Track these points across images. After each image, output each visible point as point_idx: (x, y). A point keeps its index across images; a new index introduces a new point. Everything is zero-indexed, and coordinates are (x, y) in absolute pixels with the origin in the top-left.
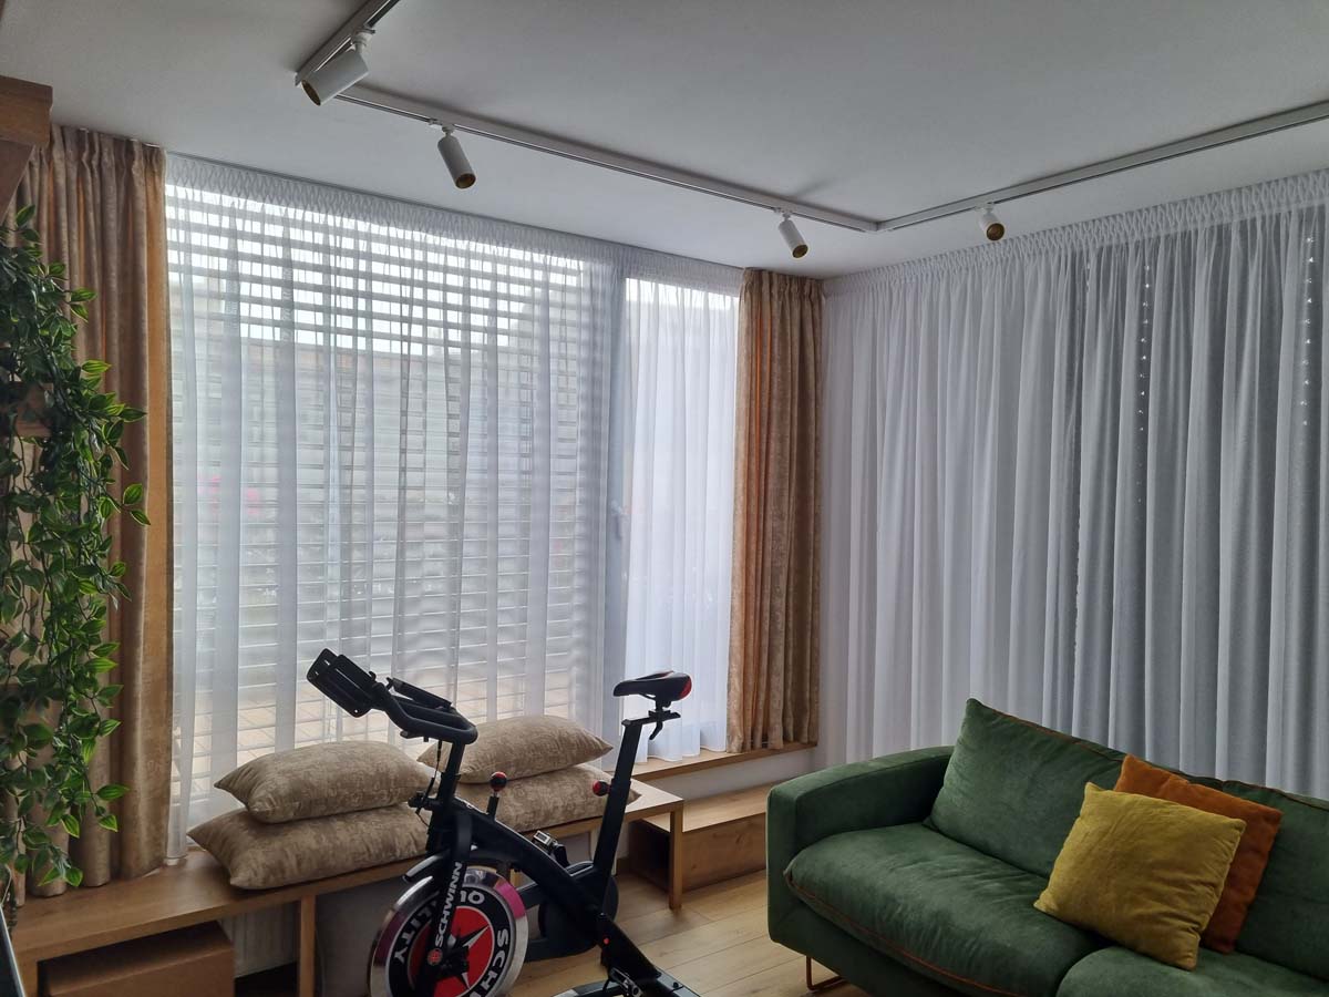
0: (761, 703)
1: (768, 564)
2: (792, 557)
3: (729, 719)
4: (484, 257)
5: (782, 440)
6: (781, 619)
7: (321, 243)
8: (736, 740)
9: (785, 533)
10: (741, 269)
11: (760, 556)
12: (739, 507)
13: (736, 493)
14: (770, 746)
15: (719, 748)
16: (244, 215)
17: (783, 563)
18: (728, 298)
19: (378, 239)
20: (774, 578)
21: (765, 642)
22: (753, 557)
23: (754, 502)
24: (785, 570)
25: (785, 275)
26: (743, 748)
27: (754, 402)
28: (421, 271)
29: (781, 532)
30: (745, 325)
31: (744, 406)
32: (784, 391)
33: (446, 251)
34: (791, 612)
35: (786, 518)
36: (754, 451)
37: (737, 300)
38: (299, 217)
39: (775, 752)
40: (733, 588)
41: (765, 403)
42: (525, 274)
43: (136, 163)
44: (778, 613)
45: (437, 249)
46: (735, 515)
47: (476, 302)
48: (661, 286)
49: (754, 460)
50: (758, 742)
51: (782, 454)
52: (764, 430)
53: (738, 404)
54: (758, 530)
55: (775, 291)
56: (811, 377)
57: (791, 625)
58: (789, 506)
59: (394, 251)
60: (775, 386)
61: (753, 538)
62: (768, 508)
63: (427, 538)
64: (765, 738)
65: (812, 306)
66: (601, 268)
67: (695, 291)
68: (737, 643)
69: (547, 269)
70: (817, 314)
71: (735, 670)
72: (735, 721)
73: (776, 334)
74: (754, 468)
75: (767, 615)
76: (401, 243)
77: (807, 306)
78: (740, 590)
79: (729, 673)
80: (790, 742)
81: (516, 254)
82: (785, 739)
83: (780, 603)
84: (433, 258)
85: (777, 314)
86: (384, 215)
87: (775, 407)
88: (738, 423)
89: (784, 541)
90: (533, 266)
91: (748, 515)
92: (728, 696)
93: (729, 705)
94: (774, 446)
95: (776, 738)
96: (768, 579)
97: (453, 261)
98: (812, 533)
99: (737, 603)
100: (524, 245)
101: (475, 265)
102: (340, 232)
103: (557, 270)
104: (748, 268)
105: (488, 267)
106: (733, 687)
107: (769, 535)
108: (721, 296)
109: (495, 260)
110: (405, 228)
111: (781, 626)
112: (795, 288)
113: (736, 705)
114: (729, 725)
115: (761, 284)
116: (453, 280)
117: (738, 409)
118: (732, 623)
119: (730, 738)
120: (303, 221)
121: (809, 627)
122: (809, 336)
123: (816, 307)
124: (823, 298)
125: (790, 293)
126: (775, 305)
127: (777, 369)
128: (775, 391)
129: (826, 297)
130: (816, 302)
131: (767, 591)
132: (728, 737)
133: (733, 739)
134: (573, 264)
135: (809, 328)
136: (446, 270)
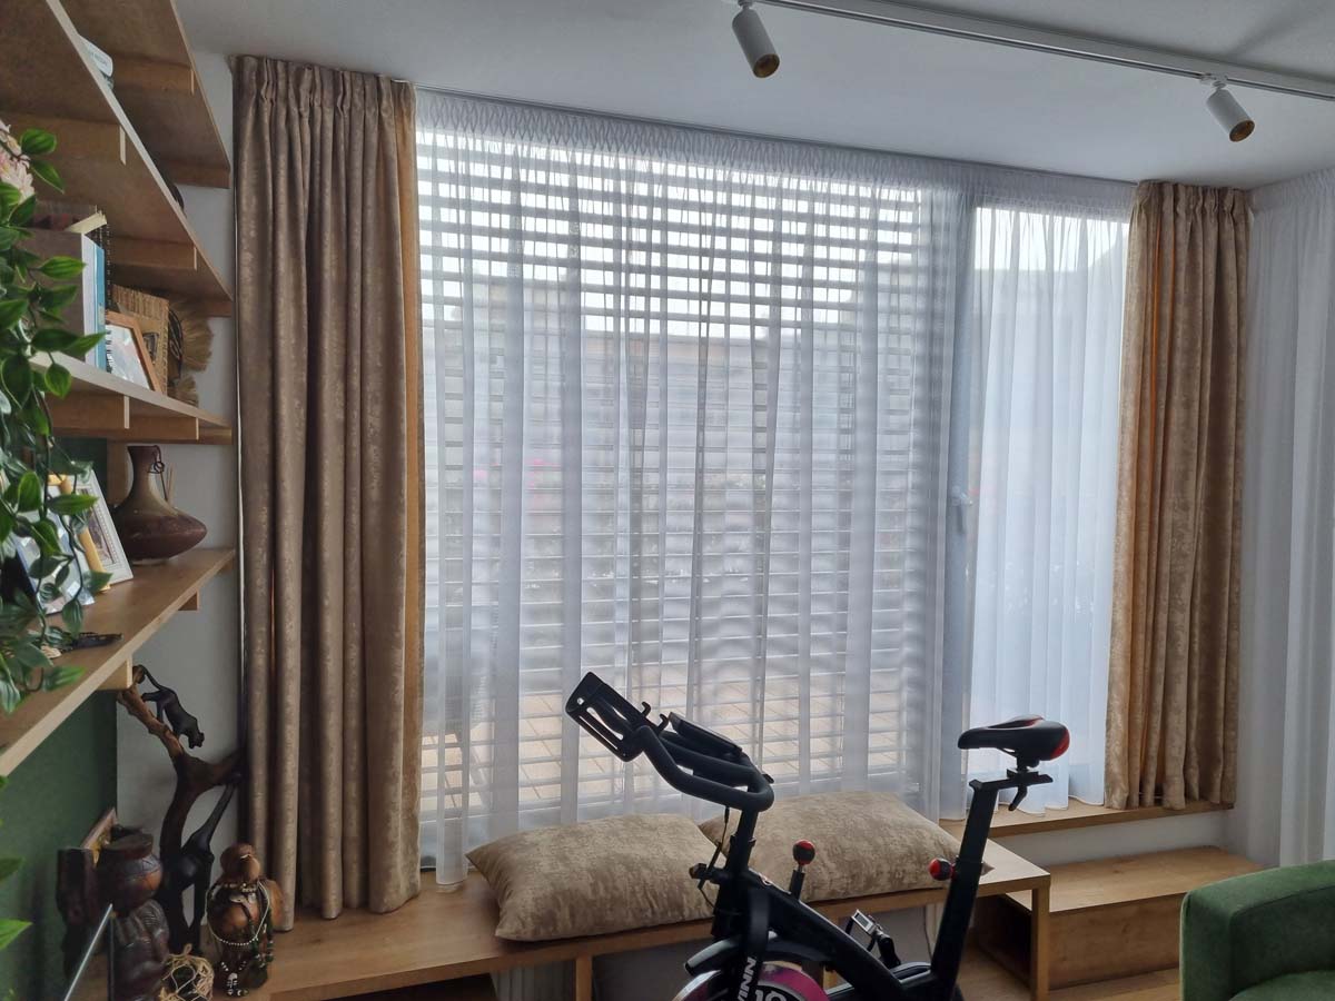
0: (1154, 751)
1: (1165, 569)
2: (1199, 561)
3: (1108, 765)
4: (798, 195)
5: (1188, 405)
6: (1183, 640)
7: (611, 190)
8: (1118, 791)
9: (1191, 527)
10: (1136, 184)
11: (1154, 558)
12: (1124, 494)
13: (1121, 476)
14: (1167, 805)
15: (1095, 800)
16: (528, 163)
17: (1187, 569)
18: (1114, 225)
19: (676, 181)
20: (1174, 588)
21: (1160, 670)
22: (1144, 559)
23: (1146, 487)
24: (1189, 577)
25: (1195, 188)
26: (1128, 803)
27: (1148, 357)
28: (724, 217)
29: (1185, 526)
30: (1137, 256)
31: (1134, 362)
32: (1192, 342)
33: (755, 191)
34: (1197, 631)
35: (1192, 507)
36: (1148, 421)
37: (1126, 227)
38: (587, 162)
39: (1172, 812)
40: (1116, 598)
41: (1165, 357)
42: (848, 212)
44: (1180, 633)
45: (742, 189)
46: (1119, 503)
47: (789, 249)
48: (1023, 215)
49: (1147, 432)
50: (1149, 797)
51: (1187, 423)
52: (1163, 393)
53: (1126, 359)
54: (1151, 523)
55: (1181, 211)
56: (1233, 320)
57: (1196, 647)
58: (1196, 491)
59: (693, 195)
60: (1180, 333)
61: (1145, 534)
62: (1167, 494)
63: (728, 529)
64: (1159, 791)
65: (1235, 224)
66: (946, 196)
67: (1068, 219)
68: (1121, 668)
69: (876, 204)
70: (1242, 237)
71: (1117, 703)
73: (1183, 265)
74: (1147, 443)
76: (701, 184)
77: (1228, 225)
78: (1125, 600)
79: (1109, 706)
80: (1195, 800)
81: (838, 188)
82: (1188, 795)
83: (1182, 619)
84: (738, 200)
85: (1183, 238)
86: (683, 149)
87: (1179, 362)
88: (1125, 383)
89: (1189, 538)
90: (858, 201)
91: (1138, 504)
92: (1108, 736)
93: (1108, 747)
94: (1177, 414)
95: (1175, 794)
96: (1165, 588)
97: (762, 203)
98: (1230, 528)
99: (1120, 617)
100: (848, 173)
101: (788, 205)
102: (632, 176)
103: (887, 204)
104: (1143, 182)
105: (803, 207)
106: (1113, 725)
107: (1167, 531)
108: (1105, 223)
109: (813, 197)
110: (706, 163)
111: (1182, 650)
112: (1211, 202)
113: (1117, 749)
114: (1108, 773)
115: (1162, 200)
116: (763, 225)
117: (1126, 367)
118: (1113, 642)
119: (1110, 789)
120: (592, 166)
121: (1223, 651)
122: (1230, 265)
123: (1242, 227)
124: (1251, 214)
125: (1203, 211)
126: (1181, 227)
127: (1182, 312)
128: (1179, 342)
129: (1255, 212)
130: (1242, 222)
131: (1164, 603)
132: (1107, 787)
133: (1113, 792)
134: (908, 196)
135: (1230, 255)
136: (753, 213)
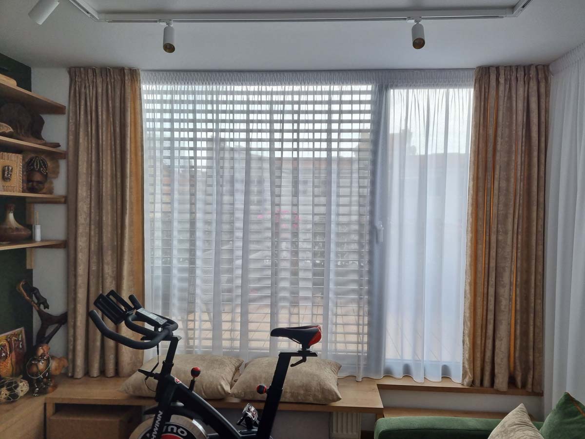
3: (463, 363)
4: (293, 93)
6: (504, 303)
7: (210, 99)
8: (468, 377)
11: (487, 258)
14: (497, 388)
15: (457, 380)
17: (506, 265)
18: (465, 90)
20: (499, 274)
21: (491, 316)
23: (481, 222)
24: (507, 269)
25: (511, 67)
26: (473, 384)
29: (506, 243)
32: (509, 147)
34: (518, 299)
35: (510, 233)
37: (472, 90)
41: (490, 155)
43: (126, 78)
46: (467, 231)
50: (487, 382)
52: (489, 174)
54: (484, 241)
55: (502, 80)
57: (518, 307)
58: (513, 225)
60: (499, 143)
61: (480, 246)
62: (493, 226)
64: (492, 380)
70: (543, 90)
71: (467, 332)
72: (467, 366)
73: (501, 108)
75: (492, 299)
76: (248, 93)
77: (533, 85)
79: (463, 333)
80: (518, 388)
82: (511, 386)
83: (503, 291)
84: (265, 98)
85: (503, 94)
87: (499, 158)
89: (508, 249)
90: (322, 93)
91: (475, 230)
92: (463, 348)
94: (498, 185)
96: (492, 274)
97: (276, 98)
98: (534, 244)
99: (468, 288)
101: (303, 98)
102: (218, 93)
104: (477, 68)
105: (296, 98)
106: (466, 343)
109: (300, 93)
111: (504, 307)
114: (463, 367)
115: (489, 76)
116: (276, 107)
118: (464, 300)
119: (464, 375)
121: (533, 311)
124: (550, 77)
125: (516, 78)
126: (501, 88)
127: (501, 132)
128: (499, 147)
129: (553, 75)
131: (492, 282)
132: (463, 375)
133: (466, 377)
136: (272, 103)
